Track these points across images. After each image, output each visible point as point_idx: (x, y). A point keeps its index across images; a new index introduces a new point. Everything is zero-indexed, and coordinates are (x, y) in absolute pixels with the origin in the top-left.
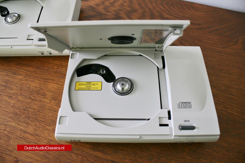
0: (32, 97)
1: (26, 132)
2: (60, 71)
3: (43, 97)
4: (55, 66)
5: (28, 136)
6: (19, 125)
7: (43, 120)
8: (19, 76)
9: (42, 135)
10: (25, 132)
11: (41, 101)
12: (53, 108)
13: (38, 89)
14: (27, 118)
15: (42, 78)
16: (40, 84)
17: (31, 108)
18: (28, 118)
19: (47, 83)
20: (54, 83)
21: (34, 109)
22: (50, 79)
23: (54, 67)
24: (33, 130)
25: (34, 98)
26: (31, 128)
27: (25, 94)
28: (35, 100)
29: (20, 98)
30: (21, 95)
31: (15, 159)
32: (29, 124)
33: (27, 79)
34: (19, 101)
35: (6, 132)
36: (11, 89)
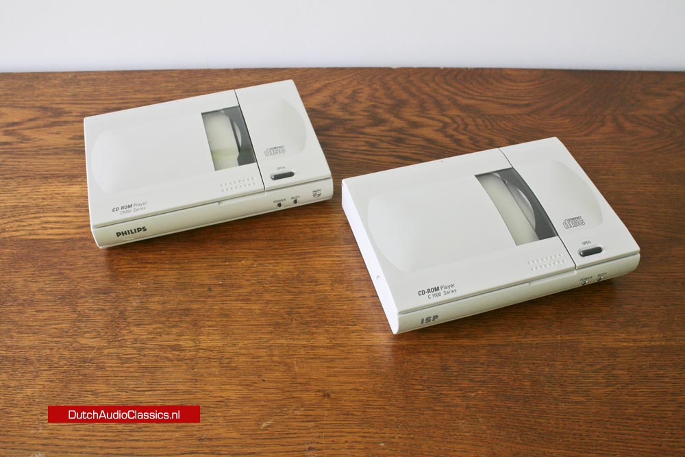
0: (293, 290)
1: (314, 346)
2: (320, 235)
3: (314, 284)
4: (305, 228)
5: (324, 351)
6: (294, 339)
7: (338, 319)
8: (240, 261)
9: (350, 343)
10: (313, 348)
11: (313, 291)
12: (344, 296)
13: (296, 274)
14: (303, 324)
15: (291, 255)
16: (295, 265)
17: (302, 308)
18: (307, 323)
19: (307, 260)
20: (320, 257)
21: (308, 307)
22: (310, 253)
23: (304, 230)
24: (328, 341)
25: (296, 290)
26: (322, 338)
27: (273, 288)
28: (301, 293)
29: (267, 296)
30: (267, 291)
31: (321, 394)
32: (313, 333)
33: (261, 262)
34: (268, 302)
35: (276, 359)
36: (240, 287)
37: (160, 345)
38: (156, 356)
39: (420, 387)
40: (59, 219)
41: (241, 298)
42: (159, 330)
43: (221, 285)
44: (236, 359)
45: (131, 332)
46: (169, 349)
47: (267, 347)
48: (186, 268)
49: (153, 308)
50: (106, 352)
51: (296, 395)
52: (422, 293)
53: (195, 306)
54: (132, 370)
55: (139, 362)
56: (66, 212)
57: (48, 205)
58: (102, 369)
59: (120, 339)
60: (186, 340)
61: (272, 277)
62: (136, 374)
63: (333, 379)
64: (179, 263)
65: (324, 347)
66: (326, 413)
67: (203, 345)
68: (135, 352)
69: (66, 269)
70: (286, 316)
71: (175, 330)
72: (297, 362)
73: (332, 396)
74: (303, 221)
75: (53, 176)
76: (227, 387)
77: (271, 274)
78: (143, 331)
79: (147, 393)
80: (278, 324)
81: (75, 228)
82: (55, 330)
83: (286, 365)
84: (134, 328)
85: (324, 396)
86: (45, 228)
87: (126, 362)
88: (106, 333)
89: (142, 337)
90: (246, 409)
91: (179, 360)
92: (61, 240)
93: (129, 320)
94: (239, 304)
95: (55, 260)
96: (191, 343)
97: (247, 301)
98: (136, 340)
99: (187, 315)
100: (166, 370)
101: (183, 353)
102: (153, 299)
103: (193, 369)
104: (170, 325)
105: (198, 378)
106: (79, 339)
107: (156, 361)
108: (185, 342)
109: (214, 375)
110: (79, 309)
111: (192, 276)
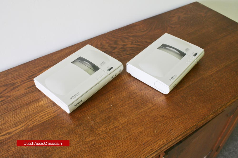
6: (143, 109)
8: (111, 98)
9: (157, 102)
10: (150, 108)
13: (129, 94)
14: (142, 104)
20: (131, 87)
21: (140, 100)
24: (152, 105)
25: (133, 97)
27: (126, 100)
29: (127, 102)
30: (125, 101)
31: (162, 117)
32: (147, 105)
33: (117, 95)
34: (129, 104)
35: (143, 116)
36: (118, 104)
37: (111, 129)
38: (112, 132)
39: (181, 103)
40: (45, 113)
41: (120, 106)
42: (106, 126)
43: (112, 106)
44: (134, 121)
45: (99, 130)
46: (114, 129)
47: (139, 114)
48: (98, 107)
49: (99, 121)
50: (97, 139)
51: (156, 120)
52: (170, 80)
53: (110, 115)
54: (109, 139)
55: (109, 136)
56: (45, 110)
57: (37, 111)
58: (100, 144)
59: (97, 134)
60: (116, 124)
61: (124, 97)
62: (111, 140)
63: (161, 112)
64: (95, 107)
65: (152, 107)
66: (167, 121)
67: (122, 122)
68: (105, 134)
69: (62, 125)
70: (136, 105)
71: (111, 123)
72: (149, 113)
73: (164, 116)
74: (118, 81)
75: (30, 103)
76: (138, 129)
77: (123, 97)
78: (102, 128)
79: (119, 142)
80: (136, 108)
81: (53, 113)
82: (75, 142)
83: (147, 115)
84: (99, 129)
85: (163, 117)
86: (43, 118)
87: (106, 138)
88: (92, 135)
89: (103, 130)
90: (148, 131)
91: (119, 130)
92: (51, 118)
93: (95, 128)
94: (122, 108)
95: (55, 125)
96: (119, 124)
97: (123, 106)
98: (102, 132)
99: (110, 118)
100: (118, 134)
101: (119, 127)
102: (96, 119)
103: (125, 130)
104: (108, 123)
105: (129, 131)
106: (85, 141)
107: (113, 133)
108: (117, 124)
109: (132, 128)
110: (77, 133)
111: (102, 108)
